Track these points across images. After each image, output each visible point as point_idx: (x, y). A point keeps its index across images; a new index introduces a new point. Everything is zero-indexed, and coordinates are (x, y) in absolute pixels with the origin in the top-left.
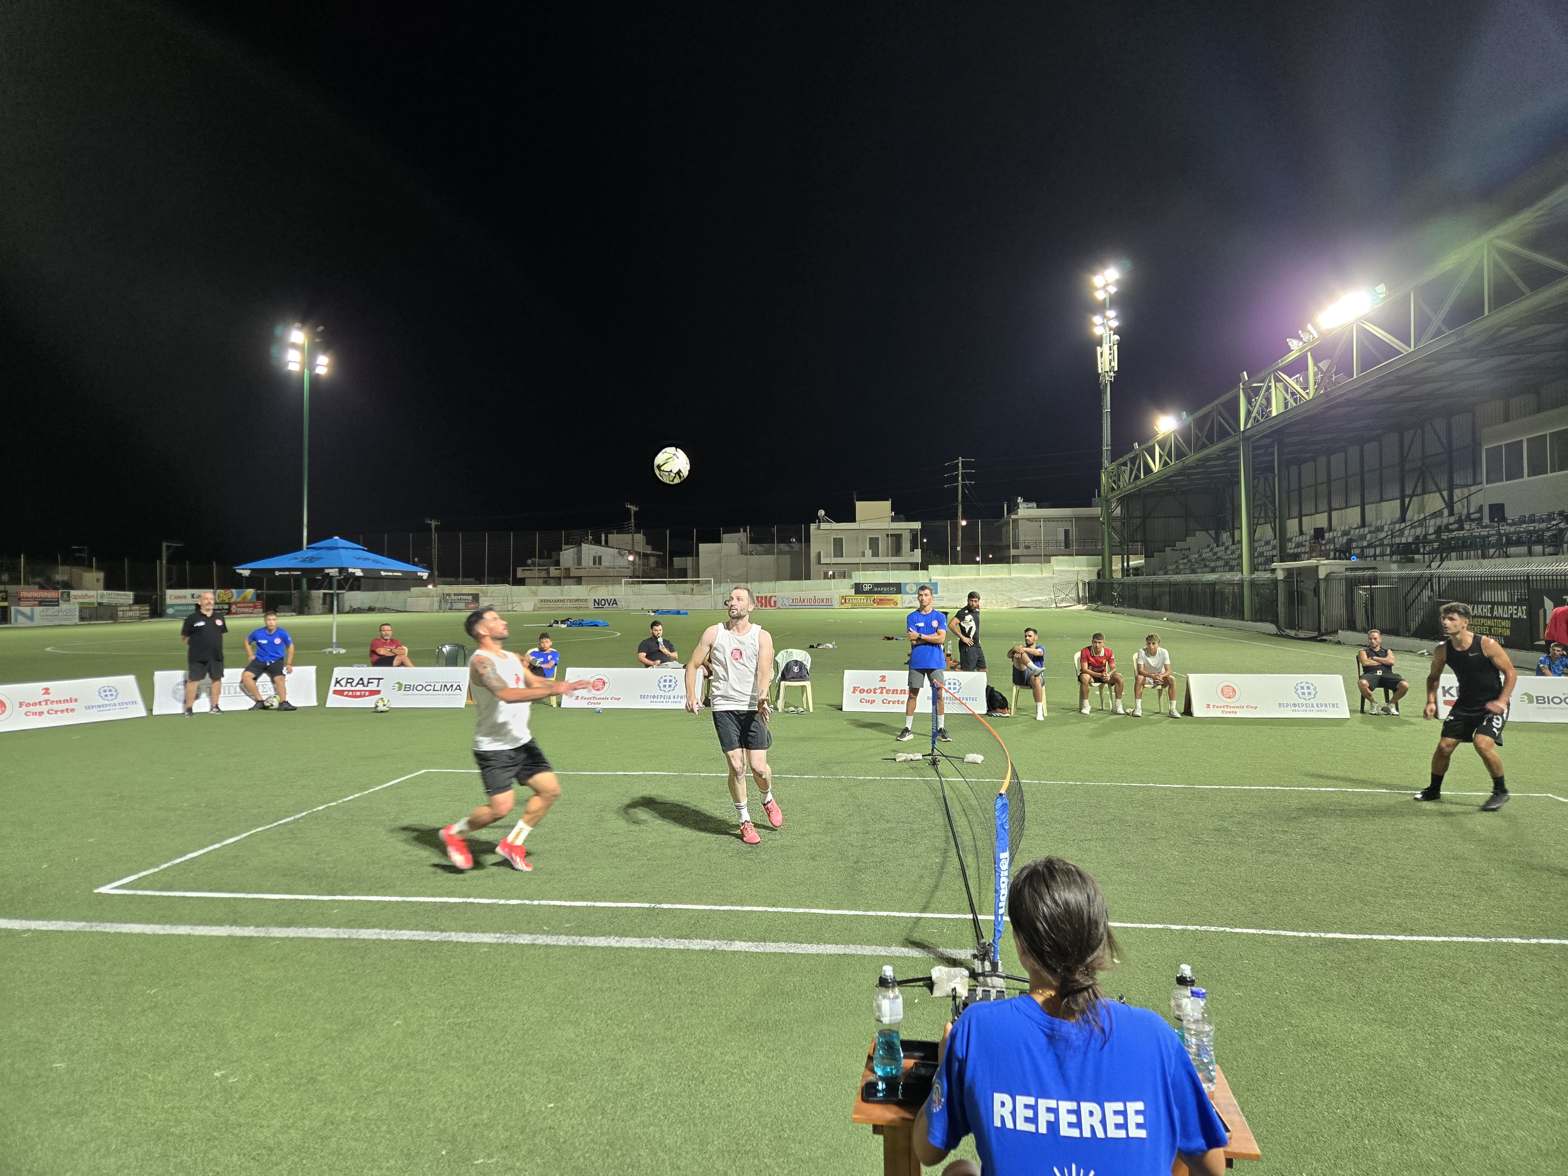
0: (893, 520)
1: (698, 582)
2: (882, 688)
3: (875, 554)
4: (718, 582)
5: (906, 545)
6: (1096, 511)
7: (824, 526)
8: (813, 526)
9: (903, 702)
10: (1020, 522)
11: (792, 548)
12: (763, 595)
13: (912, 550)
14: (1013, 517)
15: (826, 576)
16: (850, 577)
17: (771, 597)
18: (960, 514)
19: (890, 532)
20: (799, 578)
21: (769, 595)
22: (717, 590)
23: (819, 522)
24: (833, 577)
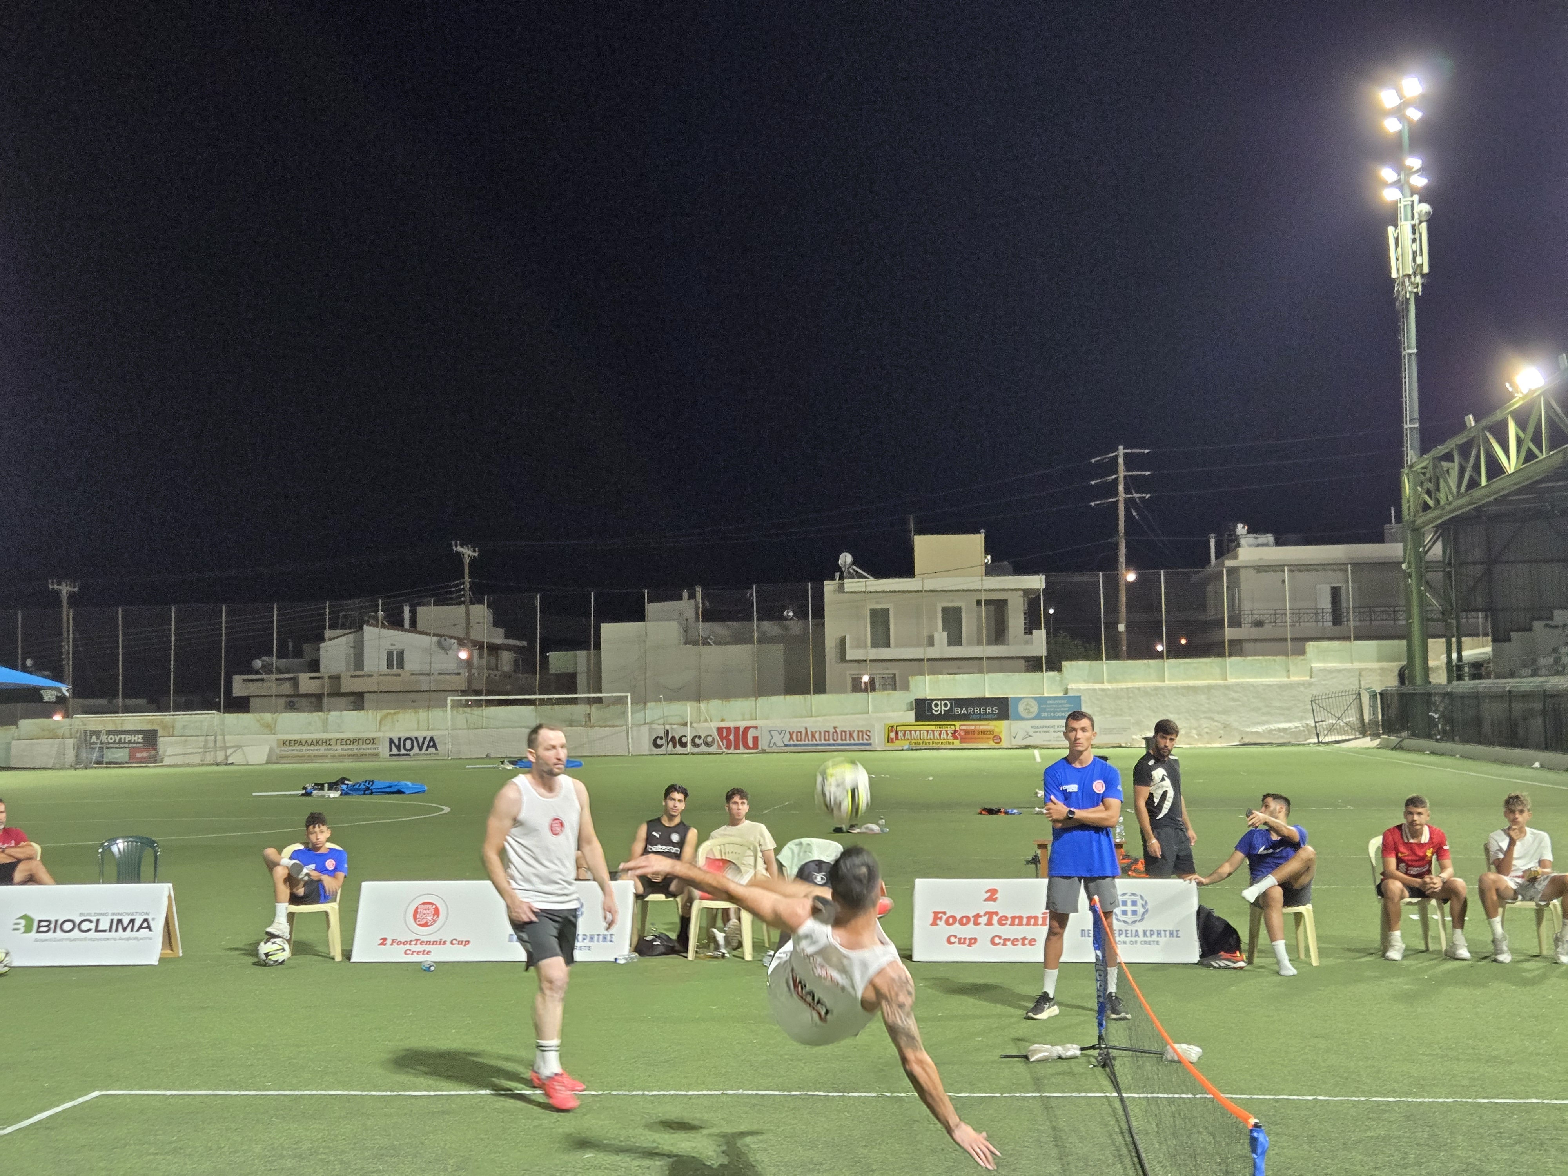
0: (990, 571)
1: (599, 700)
2: (990, 914)
3: (955, 640)
4: (641, 700)
5: (1016, 621)
6: (1393, 550)
7: (851, 584)
8: (829, 586)
9: (1032, 942)
10: (1243, 573)
11: (787, 629)
12: (732, 725)
13: (1028, 631)
14: (1229, 563)
15: (857, 687)
16: (906, 687)
17: (747, 729)
18: (1122, 559)
19: (983, 597)
20: (804, 691)
21: (742, 724)
22: (639, 716)
23: (842, 577)
24: (872, 686)
